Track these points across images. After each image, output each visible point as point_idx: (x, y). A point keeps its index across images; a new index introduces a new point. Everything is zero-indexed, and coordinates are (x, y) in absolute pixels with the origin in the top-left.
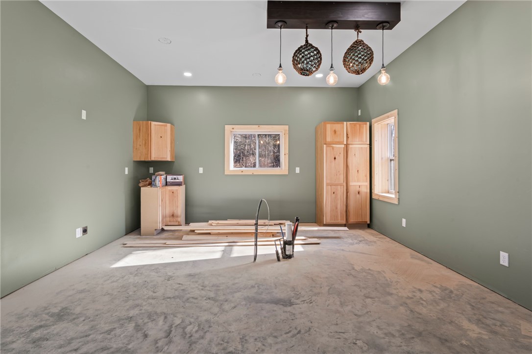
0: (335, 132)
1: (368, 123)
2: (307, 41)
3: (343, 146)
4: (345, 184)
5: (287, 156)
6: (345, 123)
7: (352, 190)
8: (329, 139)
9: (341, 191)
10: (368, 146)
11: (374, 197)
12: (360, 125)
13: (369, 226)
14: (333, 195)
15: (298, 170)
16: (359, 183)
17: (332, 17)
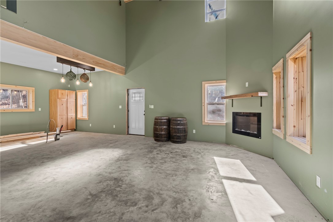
0: (62, 94)
1: (75, 92)
2: (71, 70)
3: (66, 100)
4: (66, 115)
5: (34, 103)
6: (66, 91)
7: (69, 117)
8: (60, 96)
9: (65, 117)
10: (75, 100)
11: (77, 119)
12: (72, 92)
13: (75, 130)
14: (62, 119)
15: (40, 109)
16: (72, 114)
17: (79, 66)
